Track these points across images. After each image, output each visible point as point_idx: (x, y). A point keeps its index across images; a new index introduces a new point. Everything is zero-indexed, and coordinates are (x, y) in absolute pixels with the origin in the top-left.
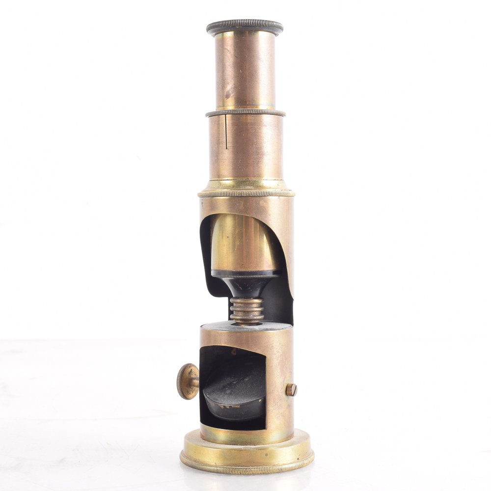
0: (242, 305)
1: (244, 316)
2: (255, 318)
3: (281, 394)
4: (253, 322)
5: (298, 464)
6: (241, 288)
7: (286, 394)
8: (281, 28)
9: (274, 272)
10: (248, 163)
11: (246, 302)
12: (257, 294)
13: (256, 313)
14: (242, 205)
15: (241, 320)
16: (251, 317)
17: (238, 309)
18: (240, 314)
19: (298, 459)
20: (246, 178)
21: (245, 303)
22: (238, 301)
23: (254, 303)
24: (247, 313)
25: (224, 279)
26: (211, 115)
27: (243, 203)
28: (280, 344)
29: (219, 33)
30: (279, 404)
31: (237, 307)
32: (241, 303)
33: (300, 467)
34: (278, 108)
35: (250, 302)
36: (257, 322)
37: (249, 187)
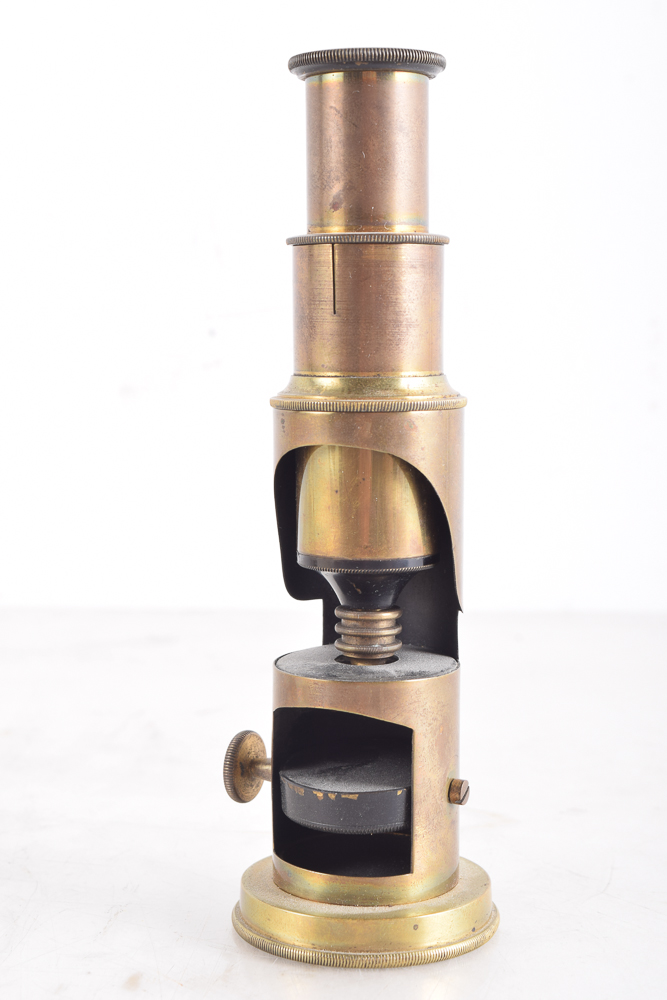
0: (358, 624)
1: (363, 645)
2: (385, 649)
3: (439, 802)
4: (380, 657)
5: (473, 941)
6: (359, 590)
7: (450, 800)
8: (441, 64)
9: (427, 561)
10: (380, 344)
11: (367, 618)
12: (389, 601)
13: (387, 640)
14: (369, 429)
15: (355, 653)
16: (376, 646)
17: (350, 631)
18: (354, 641)
19: (474, 930)
20: (374, 374)
21: (365, 620)
22: (351, 615)
23: (382, 620)
24: (367, 639)
25: (324, 573)
26: (297, 242)
27: (370, 425)
28: (439, 703)
29: (313, 75)
30: (435, 821)
31: (349, 628)
32: (356, 620)
33: (477, 946)
34: (434, 230)
35: (375, 618)
36: (388, 656)
37: (382, 393)
